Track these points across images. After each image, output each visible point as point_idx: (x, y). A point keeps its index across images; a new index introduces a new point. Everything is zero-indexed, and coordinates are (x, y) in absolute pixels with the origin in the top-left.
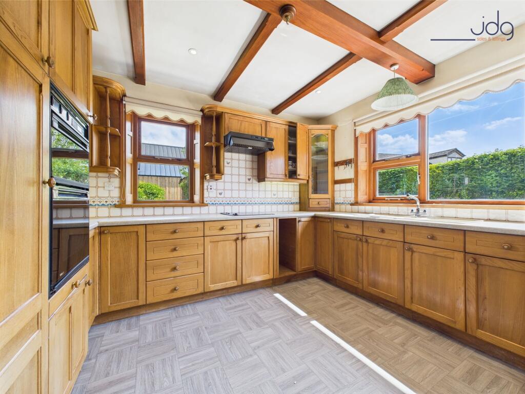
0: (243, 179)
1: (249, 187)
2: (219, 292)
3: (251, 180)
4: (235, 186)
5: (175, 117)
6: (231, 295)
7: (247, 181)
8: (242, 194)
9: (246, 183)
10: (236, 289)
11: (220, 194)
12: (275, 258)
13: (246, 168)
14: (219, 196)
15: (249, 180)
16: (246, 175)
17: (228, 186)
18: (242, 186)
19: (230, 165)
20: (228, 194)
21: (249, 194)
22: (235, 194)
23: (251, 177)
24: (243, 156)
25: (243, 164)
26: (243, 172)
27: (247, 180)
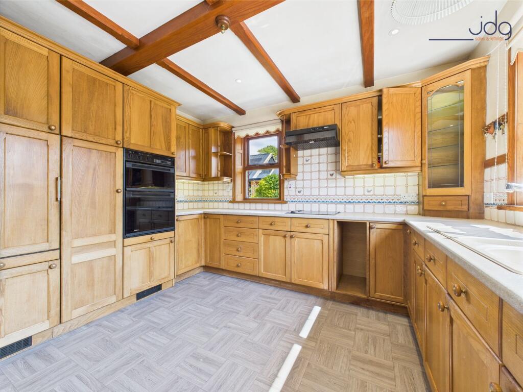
0: (324, 175)
1: (332, 183)
2: (273, 282)
3: (334, 176)
4: (315, 184)
5: (262, 131)
6: (282, 288)
7: (329, 177)
8: (323, 192)
9: (327, 179)
10: (288, 285)
11: (299, 192)
12: (331, 267)
13: (327, 163)
14: (298, 194)
15: (332, 175)
16: (327, 171)
17: (307, 184)
18: (323, 183)
19: (309, 162)
20: (307, 192)
21: (332, 192)
22: (315, 192)
23: (334, 172)
24: (323, 151)
25: (323, 159)
26: (323, 167)
27: (329, 175)
